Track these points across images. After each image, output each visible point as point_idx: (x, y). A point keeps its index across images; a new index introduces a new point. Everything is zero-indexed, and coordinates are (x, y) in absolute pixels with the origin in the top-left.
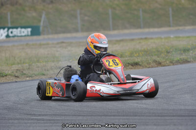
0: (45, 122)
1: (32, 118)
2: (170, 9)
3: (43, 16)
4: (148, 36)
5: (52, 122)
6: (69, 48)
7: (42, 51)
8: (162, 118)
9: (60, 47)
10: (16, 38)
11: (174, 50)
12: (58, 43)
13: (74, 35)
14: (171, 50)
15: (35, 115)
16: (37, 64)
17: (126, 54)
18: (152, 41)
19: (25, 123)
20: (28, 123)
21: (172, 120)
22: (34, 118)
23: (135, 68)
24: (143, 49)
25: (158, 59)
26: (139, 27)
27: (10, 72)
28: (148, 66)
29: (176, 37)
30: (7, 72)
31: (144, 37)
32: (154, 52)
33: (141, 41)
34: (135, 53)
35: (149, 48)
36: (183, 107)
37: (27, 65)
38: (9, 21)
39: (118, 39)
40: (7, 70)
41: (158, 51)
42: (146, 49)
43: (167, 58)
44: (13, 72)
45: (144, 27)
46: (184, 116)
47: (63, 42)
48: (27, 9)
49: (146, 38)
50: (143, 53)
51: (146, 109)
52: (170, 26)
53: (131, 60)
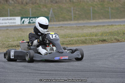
0: (45, 75)
1: (38, 72)
3: (51, 11)
4: (113, 24)
6: (65, 30)
8: (116, 73)
9: (60, 30)
12: (59, 27)
13: (69, 22)
17: (99, 34)
18: (115, 27)
19: (33, 75)
21: (121, 75)
22: (39, 72)
23: (103, 43)
24: (109, 31)
25: (117, 38)
26: (109, 18)
28: (111, 42)
31: (111, 24)
32: (116, 33)
33: (109, 27)
34: (104, 34)
35: (113, 31)
38: (31, 13)
39: (95, 25)
41: (118, 33)
42: (111, 32)
43: (123, 37)
45: (111, 19)
47: (62, 27)
48: (41, 6)
49: (112, 25)
50: (109, 34)
51: (107, 68)
53: (101, 38)
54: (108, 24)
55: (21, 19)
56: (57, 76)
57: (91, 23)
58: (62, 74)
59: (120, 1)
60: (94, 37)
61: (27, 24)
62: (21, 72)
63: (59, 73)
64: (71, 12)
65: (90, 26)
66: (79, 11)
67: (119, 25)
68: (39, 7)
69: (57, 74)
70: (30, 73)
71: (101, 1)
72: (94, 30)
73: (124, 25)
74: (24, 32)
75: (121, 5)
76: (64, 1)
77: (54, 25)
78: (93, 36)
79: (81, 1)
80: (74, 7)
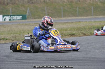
0: (24, 63)
1: (18, 61)
2: (92, 7)
3: (28, 10)
4: (81, 21)
5: (27, 63)
7: (26, 28)
8: (83, 62)
10: (14, 21)
11: (93, 28)
12: (35, 24)
14: (91, 28)
15: (19, 60)
16: (23, 34)
17: (69, 29)
18: (82, 23)
19: (14, 64)
20: (15, 63)
21: (87, 63)
22: (19, 61)
23: (72, 37)
24: (77, 27)
25: (84, 32)
26: (77, 16)
27: (9, 38)
28: (79, 36)
29: (94, 21)
30: (7, 38)
32: (83, 29)
33: (77, 23)
34: (73, 29)
35: (80, 27)
36: (94, 57)
37: (18, 34)
38: (11, 12)
39: (66, 22)
40: (7, 36)
41: (85, 28)
43: (89, 32)
44: (10, 38)
45: (79, 16)
46: (94, 61)
48: (20, 6)
49: (79, 22)
50: (77, 29)
51: (75, 57)
52: (92, 16)
53: (70, 33)
54: (76, 21)
55: (3, 17)
56: (33, 64)
57: (62, 20)
58: (38, 62)
59: (86, 2)
60: (65, 32)
61: (8, 21)
62: (3, 61)
63: (35, 61)
64: (45, 11)
65: (61, 23)
66: (51, 10)
67: (85, 22)
68: (18, 7)
69: (34, 62)
70: (11, 62)
71: (70, 2)
72: (64, 26)
73: (89, 22)
74: (5, 27)
75: (87, 5)
76: (39, 2)
77: (31, 21)
78: (63, 31)
79: (53, 2)
80: (48, 7)
